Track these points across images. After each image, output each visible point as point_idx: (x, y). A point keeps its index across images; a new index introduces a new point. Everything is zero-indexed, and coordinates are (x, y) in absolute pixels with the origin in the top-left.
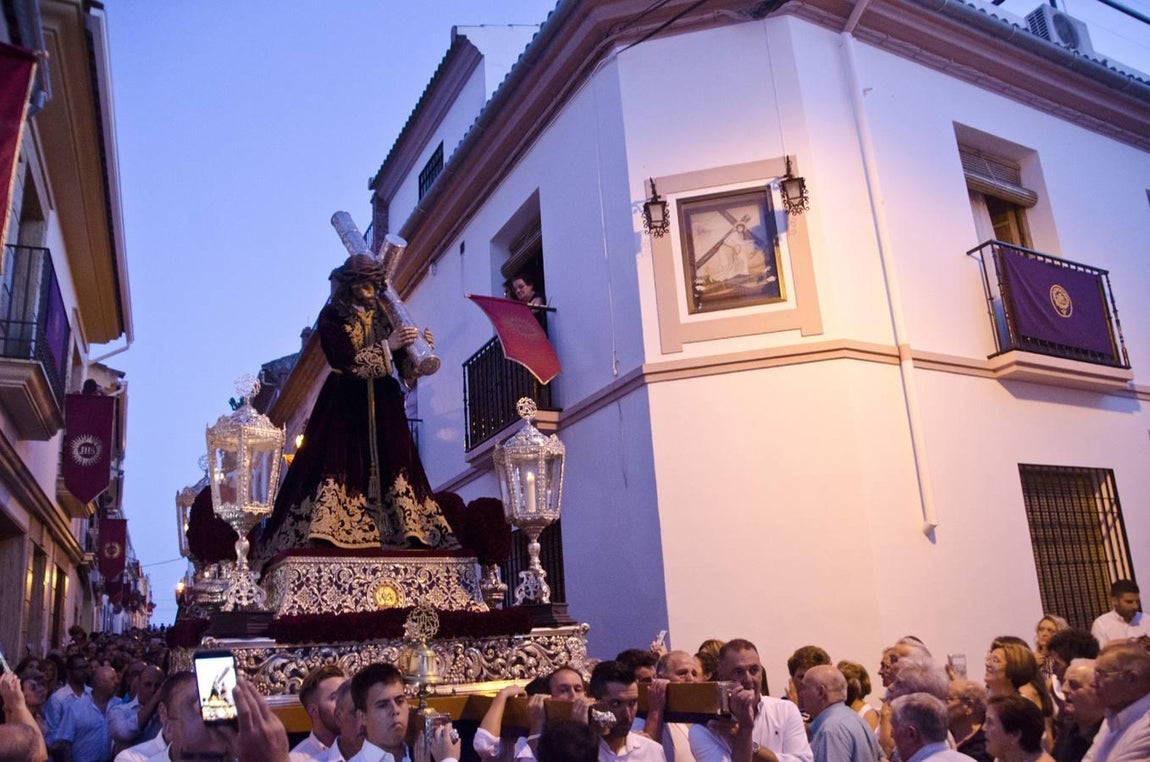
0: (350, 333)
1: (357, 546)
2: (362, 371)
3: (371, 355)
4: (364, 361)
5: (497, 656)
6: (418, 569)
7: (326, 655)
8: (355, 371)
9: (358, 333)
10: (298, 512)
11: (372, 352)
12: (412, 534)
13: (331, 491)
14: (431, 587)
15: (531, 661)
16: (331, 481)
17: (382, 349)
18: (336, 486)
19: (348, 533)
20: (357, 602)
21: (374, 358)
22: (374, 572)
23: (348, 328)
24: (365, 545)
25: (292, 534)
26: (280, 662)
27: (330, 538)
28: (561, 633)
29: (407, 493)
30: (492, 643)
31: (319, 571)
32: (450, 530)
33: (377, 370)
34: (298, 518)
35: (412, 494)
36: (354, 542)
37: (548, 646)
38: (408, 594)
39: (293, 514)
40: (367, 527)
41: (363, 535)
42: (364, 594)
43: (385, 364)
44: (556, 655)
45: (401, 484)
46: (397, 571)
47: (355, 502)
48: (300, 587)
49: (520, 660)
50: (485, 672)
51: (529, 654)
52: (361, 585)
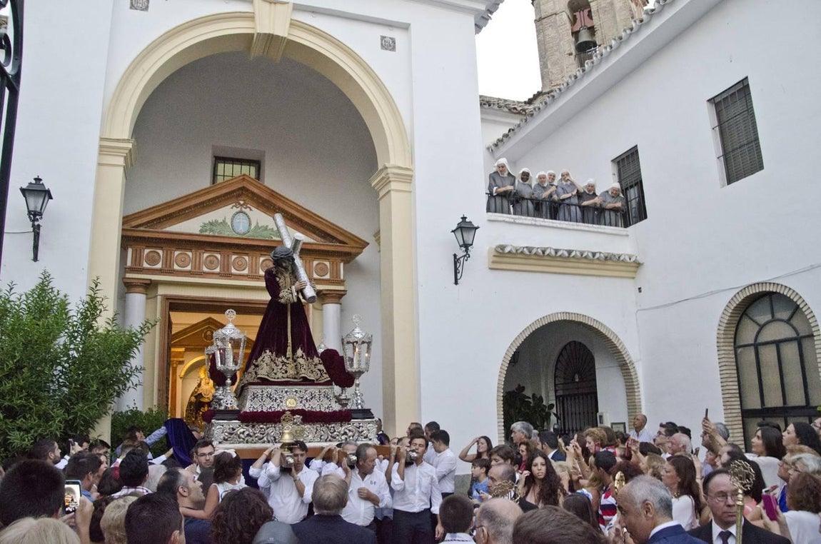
0: (278, 282)
1: (279, 380)
2: (282, 301)
4: (283, 296)
5: (335, 431)
6: (306, 391)
7: (261, 428)
8: (280, 300)
9: (282, 281)
10: (256, 364)
11: (287, 292)
12: (303, 375)
13: (267, 355)
14: (311, 399)
15: (350, 434)
16: (268, 351)
17: (291, 291)
18: (270, 353)
19: (275, 374)
20: (278, 406)
21: (288, 295)
22: (286, 392)
23: (278, 279)
24: (283, 380)
25: (254, 373)
26: (242, 430)
27: (266, 377)
28: (366, 422)
29: (302, 357)
30: (333, 425)
31: (262, 392)
32: (325, 371)
34: (256, 366)
35: (304, 357)
36: (278, 378)
37: (359, 428)
38: (301, 403)
39: (254, 364)
40: (284, 372)
41: (282, 375)
42: (282, 402)
43: (293, 298)
44: (362, 432)
45: (299, 352)
46: (296, 391)
47: (280, 359)
48: (254, 399)
49: (345, 433)
50: (330, 437)
51: (350, 430)
52: (281, 398)
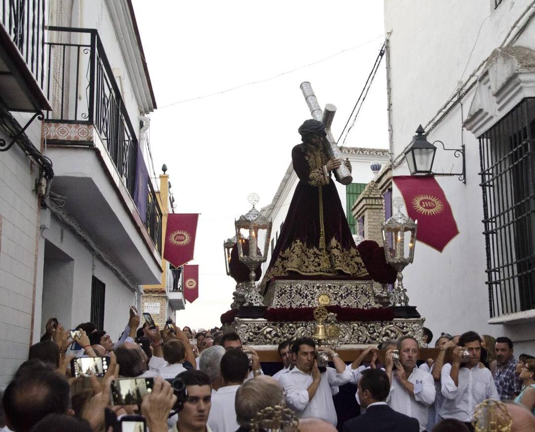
0: (307, 161)
1: (311, 274)
2: (313, 183)
3: (317, 174)
4: (314, 178)
5: (375, 332)
6: (341, 286)
7: (291, 327)
8: (310, 183)
9: (312, 160)
10: (283, 256)
11: (318, 173)
12: (338, 268)
13: (297, 245)
14: (347, 295)
15: (393, 335)
16: (298, 241)
17: (323, 171)
18: (301, 244)
19: (307, 267)
20: (309, 302)
21: (319, 176)
22: (318, 288)
23: (307, 158)
24: (316, 274)
25: (281, 267)
26: (269, 329)
27: (297, 270)
28: (410, 322)
29: (337, 247)
30: (372, 325)
31: (291, 287)
32: (363, 265)
33: (321, 182)
34: (283, 259)
35: (340, 247)
36: (310, 272)
37: (402, 328)
38: (335, 299)
39: (281, 257)
40: (316, 264)
41: (315, 268)
42: (313, 299)
43: (325, 179)
44: (407, 332)
45: (334, 242)
46: (330, 287)
47: (311, 251)
48: (281, 295)
49: (387, 334)
50: (369, 338)
51: (392, 331)
52: (311, 294)
